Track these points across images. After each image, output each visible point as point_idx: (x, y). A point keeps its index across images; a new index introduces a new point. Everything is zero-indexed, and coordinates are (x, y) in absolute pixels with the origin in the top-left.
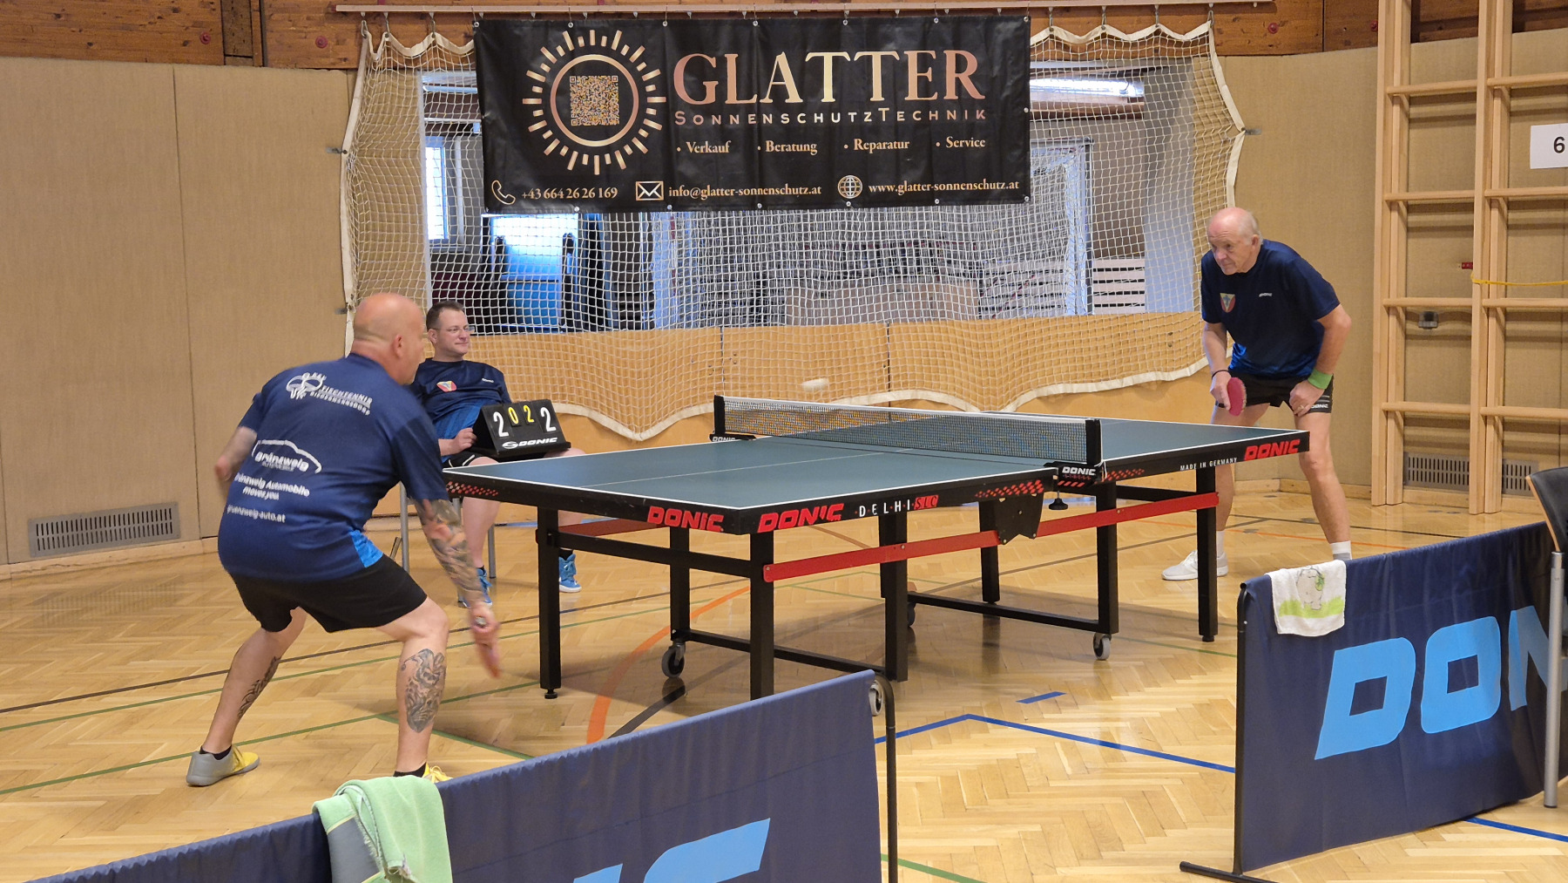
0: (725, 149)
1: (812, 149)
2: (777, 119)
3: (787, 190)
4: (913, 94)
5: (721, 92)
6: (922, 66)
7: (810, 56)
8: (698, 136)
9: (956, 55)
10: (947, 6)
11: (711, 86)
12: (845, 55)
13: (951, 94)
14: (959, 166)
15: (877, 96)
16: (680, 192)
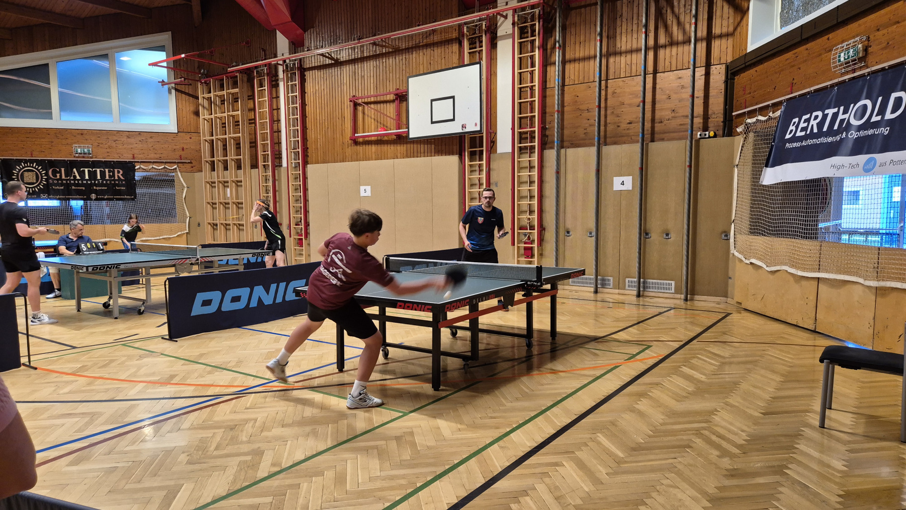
0: (63, 188)
1: (84, 188)
2: (75, 182)
3: (78, 197)
4: (107, 178)
5: (61, 176)
6: (109, 172)
7: (82, 169)
8: (56, 185)
9: (118, 171)
10: (115, 160)
11: (58, 175)
12: (91, 169)
13: (116, 178)
14: (119, 193)
15: (99, 177)
16: (51, 196)
